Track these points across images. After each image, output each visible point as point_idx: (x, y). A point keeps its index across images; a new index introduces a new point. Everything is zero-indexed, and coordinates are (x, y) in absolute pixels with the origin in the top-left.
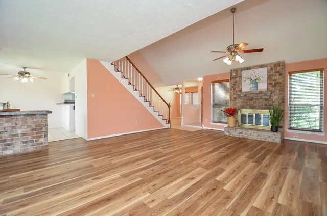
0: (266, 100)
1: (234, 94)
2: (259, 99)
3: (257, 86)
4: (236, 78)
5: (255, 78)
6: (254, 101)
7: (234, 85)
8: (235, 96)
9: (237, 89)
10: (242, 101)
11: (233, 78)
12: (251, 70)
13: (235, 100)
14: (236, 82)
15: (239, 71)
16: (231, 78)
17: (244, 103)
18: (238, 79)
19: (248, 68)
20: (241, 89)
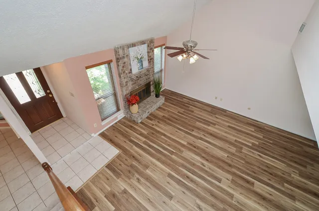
0: (147, 75)
1: (124, 78)
3: (142, 65)
4: (124, 57)
5: (140, 56)
6: (140, 79)
7: (123, 67)
8: (126, 80)
9: (126, 72)
10: (132, 83)
11: (121, 58)
12: (136, 48)
13: (126, 85)
14: (125, 63)
15: (125, 49)
16: (118, 60)
17: (134, 84)
18: (126, 60)
19: (134, 45)
20: (131, 70)
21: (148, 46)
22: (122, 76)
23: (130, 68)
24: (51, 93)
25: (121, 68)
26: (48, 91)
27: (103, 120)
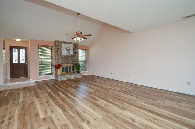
0: (73, 59)
1: (57, 55)
2: (70, 59)
3: (69, 53)
4: (58, 46)
5: (68, 49)
6: (68, 60)
7: (57, 50)
8: (58, 57)
9: (59, 53)
10: (62, 60)
11: (56, 46)
12: (66, 44)
13: (58, 59)
14: (58, 48)
15: (60, 43)
16: (55, 46)
17: (63, 61)
18: (59, 47)
19: (65, 43)
20: (62, 53)
21: (74, 46)
22: (56, 54)
23: (61, 52)
24: (27, 63)
25: (56, 50)
26: (26, 61)
27: (39, 75)
